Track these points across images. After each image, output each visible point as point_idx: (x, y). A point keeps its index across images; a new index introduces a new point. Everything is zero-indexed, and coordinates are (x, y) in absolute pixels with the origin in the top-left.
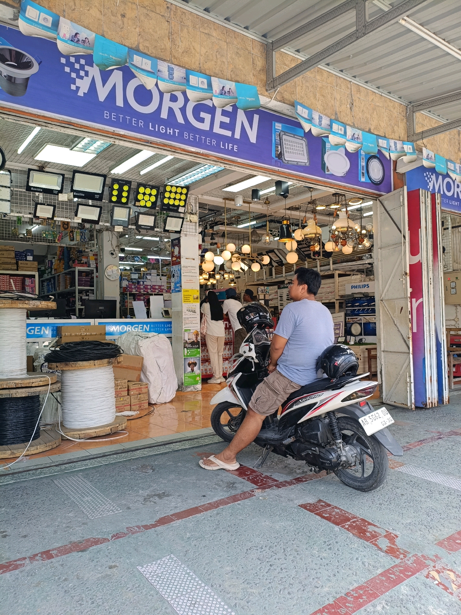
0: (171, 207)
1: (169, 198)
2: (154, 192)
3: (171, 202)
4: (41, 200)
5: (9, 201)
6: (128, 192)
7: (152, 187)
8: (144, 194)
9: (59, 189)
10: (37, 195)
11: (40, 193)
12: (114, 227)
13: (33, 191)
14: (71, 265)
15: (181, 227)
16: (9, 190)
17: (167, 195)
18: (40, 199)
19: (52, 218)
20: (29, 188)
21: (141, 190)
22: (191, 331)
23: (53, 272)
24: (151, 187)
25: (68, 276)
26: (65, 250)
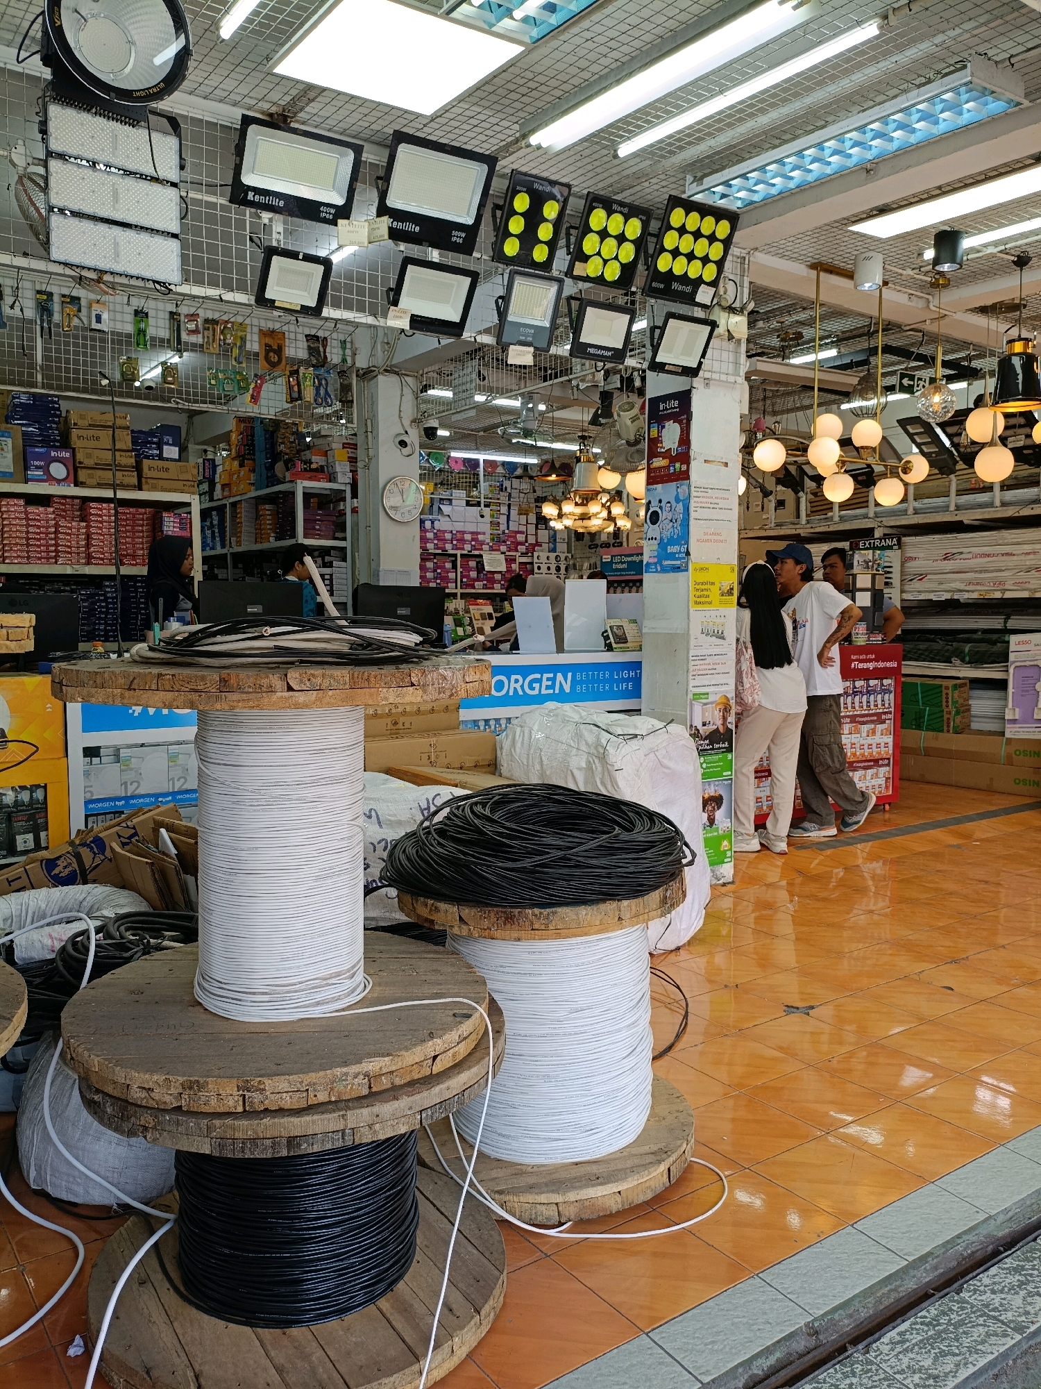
0: (675, 286)
1: (676, 253)
2: (634, 228)
3: (679, 267)
4: (279, 241)
5: (175, 236)
6: (557, 224)
7: (631, 211)
8: (603, 234)
9: (340, 201)
10: (266, 221)
11: (277, 216)
12: (505, 349)
13: (252, 204)
14: (280, 475)
15: (703, 356)
16: (172, 193)
17: (670, 240)
18: (275, 236)
19: (316, 312)
20: (240, 194)
21: (598, 219)
22: (711, 698)
23: (218, 493)
24: (626, 210)
25: (267, 507)
26: (259, 430)
